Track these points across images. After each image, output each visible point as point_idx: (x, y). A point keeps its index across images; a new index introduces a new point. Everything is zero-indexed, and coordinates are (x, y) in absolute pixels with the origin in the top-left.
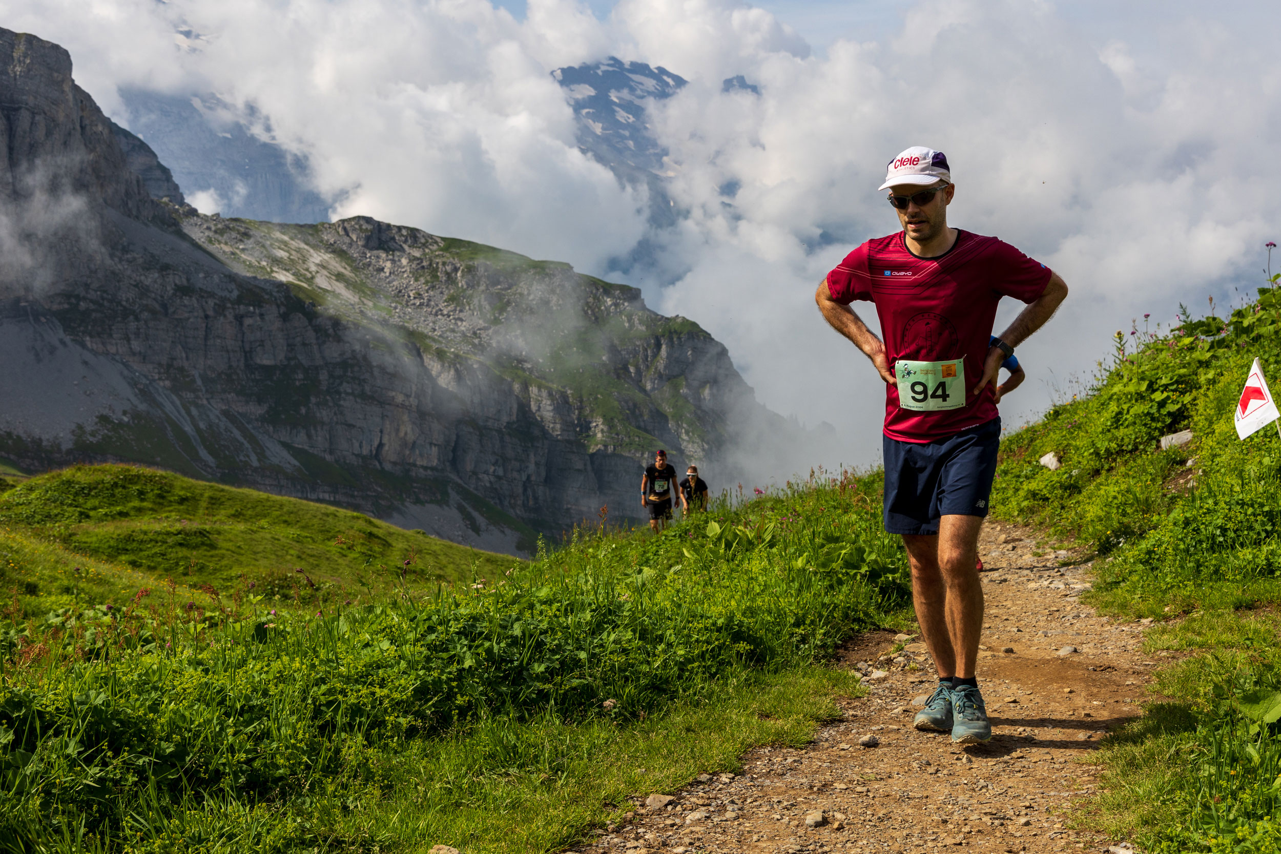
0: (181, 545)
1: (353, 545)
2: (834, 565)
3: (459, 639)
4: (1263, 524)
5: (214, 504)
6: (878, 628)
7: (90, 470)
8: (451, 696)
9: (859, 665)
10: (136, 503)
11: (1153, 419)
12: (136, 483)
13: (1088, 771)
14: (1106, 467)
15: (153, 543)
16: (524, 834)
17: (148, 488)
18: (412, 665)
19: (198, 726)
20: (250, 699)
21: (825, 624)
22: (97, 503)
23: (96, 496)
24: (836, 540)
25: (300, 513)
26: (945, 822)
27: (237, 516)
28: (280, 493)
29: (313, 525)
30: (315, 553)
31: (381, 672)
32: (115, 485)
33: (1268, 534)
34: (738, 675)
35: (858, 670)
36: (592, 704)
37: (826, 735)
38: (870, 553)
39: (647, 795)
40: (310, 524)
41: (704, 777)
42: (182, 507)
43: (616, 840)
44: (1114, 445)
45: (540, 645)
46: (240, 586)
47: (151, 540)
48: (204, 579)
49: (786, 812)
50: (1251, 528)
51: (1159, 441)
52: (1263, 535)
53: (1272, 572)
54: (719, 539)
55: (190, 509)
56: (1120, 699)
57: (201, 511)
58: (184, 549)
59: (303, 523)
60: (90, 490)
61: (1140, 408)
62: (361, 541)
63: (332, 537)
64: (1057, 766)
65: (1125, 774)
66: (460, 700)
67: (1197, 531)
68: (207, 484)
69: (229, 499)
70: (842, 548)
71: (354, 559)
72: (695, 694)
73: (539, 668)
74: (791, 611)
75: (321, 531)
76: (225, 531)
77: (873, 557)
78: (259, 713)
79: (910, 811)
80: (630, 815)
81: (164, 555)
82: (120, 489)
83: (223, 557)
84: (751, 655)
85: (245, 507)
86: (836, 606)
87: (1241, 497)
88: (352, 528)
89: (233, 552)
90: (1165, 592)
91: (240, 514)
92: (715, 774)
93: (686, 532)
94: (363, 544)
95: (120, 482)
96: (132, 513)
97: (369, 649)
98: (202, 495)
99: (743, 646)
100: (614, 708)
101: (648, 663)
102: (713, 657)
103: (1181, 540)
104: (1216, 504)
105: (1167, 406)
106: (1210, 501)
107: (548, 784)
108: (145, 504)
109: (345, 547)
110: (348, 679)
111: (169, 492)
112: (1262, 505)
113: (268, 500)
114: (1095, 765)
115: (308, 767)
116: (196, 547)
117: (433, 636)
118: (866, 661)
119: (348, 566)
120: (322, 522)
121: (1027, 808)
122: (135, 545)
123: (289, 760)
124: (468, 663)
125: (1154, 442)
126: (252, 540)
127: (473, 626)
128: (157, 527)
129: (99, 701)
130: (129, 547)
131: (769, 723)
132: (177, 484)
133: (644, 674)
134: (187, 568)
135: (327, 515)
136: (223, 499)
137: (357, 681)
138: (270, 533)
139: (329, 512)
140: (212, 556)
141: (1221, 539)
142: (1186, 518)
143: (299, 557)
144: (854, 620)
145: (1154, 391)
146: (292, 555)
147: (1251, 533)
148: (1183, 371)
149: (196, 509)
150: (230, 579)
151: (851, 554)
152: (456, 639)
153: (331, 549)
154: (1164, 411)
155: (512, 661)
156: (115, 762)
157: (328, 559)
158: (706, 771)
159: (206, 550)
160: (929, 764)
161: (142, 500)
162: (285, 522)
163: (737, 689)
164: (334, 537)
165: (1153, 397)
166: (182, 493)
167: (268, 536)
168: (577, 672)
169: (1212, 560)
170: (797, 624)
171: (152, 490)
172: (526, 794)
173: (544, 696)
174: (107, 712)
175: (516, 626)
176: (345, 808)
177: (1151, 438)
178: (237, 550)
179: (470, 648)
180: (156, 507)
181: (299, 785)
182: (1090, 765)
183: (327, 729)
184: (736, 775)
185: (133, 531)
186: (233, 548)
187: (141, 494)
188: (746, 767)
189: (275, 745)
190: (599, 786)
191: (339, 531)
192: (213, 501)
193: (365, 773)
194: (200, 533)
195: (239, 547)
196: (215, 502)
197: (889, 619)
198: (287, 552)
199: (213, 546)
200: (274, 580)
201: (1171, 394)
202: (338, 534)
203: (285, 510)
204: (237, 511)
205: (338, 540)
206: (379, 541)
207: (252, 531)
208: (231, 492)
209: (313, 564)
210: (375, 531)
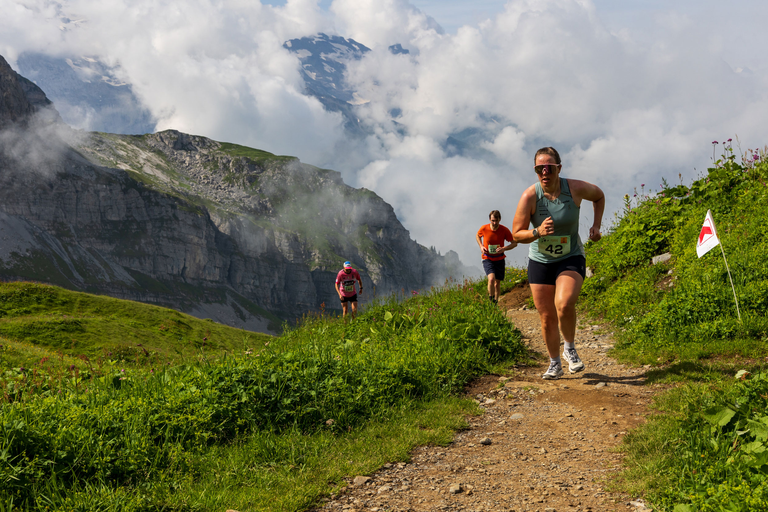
0: (63, 330)
1: (168, 329)
2: (462, 336)
3: (239, 385)
4: (715, 308)
6: (488, 374)
7: (7, 285)
8: (234, 419)
9: (478, 396)
10: (36, 305)
11: (648, 247)
12: (35, 293)
13: (616, 457)
14: (621, 275)
15: (46, 329)
16: (281, 502)
17: (43, 296)
18: (210, 401)
19: (81, 441)
20: (112, 424)
21: (458, 372)
22: (11, 306)
23: (11, 301)
24: (463, 321)
25: (136, 309)
26: (532, 489)
27: (97, 312)
28: (123, 298)
29: (144, 317)
30: (145, 333)
31: (191, 405)
32: (22, 294)
33: (718, 314)
34: (406, 403)
35: (478, 399)
36: (319, 423)
37: (460, 438)
38: (483, 328)
39: (354, 476)
40: (142, 316)
41: (388, 465)
42: (63, 307)
43: (336, 504)
44: (625, 262)
45: (287, 387)
46: (100, 355)
47: (45, 328)
48: (78, 350)
49: (437, 485)
50: (707, 310)
51: (651, 260)
52: (715, 314)
53: (720, 336)
54: (392, 322)
55: (69, 308)
56: (633, 413)
57: (75, 310)
58: (65, 333)
59: (138, 315)
60: (7, 298)
61: (639, 240)
62: (174, 326)
64: (597, 454)
65: (638, 458)
66: (240, 422)
67: (676, 312)
68: (79, 293)
69: (92, 302)
70: (466, 326)
71: (170, 337)
72: (381, 415)
73: (287, 401)
74: (437, 364)
75: (149, 321)
76: (90, 321)
77: (485, 331)
78: (118, 432)
79: (511, 483)
80: (344, 489)
81: (53, 336)
82: (25, 297)
83: (89, 337)
84: (414, 391)
85: (102, 306)
86: (464, 361)
87: (701, 292)
88: (168, 318)
89: (96, 334)
90: (657, 349)
91: (99, 311)
92: (394, 463)
93: (371, 318)
94: (174, 328)
95: (25, 293)
96: (33, 311)
97: (184, 392)
98: (76, 300)
99: (409, 386)
100: (333, 424)
101: (353, 397)
102: (391, 392)
103: (667, 318)
104: (687, 296)
105: (656, 238)
106: (683, 295)
107: (294, 471)
108: (41, 306)
109: (164, 330)
110: (171, 410)
111: (55, 298)
112: (713, 297)
113: (116, 302)
114: (620, 453)
115: (148, 464)
116: (73, 331)
117: (223, 383)
118: (482, 393)
119: (166, 341)
120: (149, 315)
121: (581, 479)
122: (35, 330)
123: (136, 460)
124: (244, 399)
125: (648, 260)
126: (107, 326)
127: (247, 377)
128: (48, 319)
129: (20, 427)
130: (32, 333)
131: (426, 432)
132: (61, 293)
133: (350, 404)
134: (67, 344)
135: (153, 311)
136: (89, 302)
137: (177, 412)
138: (118, 322)
139: (153, 309)
140: (82, 337)
141: (690, 317)
142: (670, 305)
143: (135, 336)
144: (475, 369)
145: (648, 230)
146: (131, 335)
147: (707, 314)
148: (665, 218)
149: (72, 308)
150: (94, 350)
151: (472, 329)
152: (237, 385)
153: (155, 331)
154: (654, 242)
155: (270, 398)
156: (30, 464)
157: (153, 337)
158: (389, 461)
159: (79, 333)
160: (521, 454)
161: (39, 303)
162: (127, 315)
163: (406, 411)
164: (157, 324)
165: (647, 233)
166: (63, 299)
167: (117, 324)
168: (310, 403)
169: (685, 329)
170: (441, 372)
171: (45, 297)
172: (281, 478)
173: (290, 418)
174: (24, 433)
175: (273, 376)
176: (172, 489)
177: (647, 258)
178: (98, 333)
179: (245, 390)
180: (48, 307)
181: (143, 475)
182: (617, 453)
183: (159, 440)
184: (407, 463)
185: (34, 323)
186: (95, 332)
187: (38, 300)
188: (413, 459)
189: (128, 451)
190: (325, 472)
191: (160, 320)
193: (183, 467)
194: (75, 323)
195: (99, 331)
196: (84, 304)
197: (495, 368)
198: (128, 333)
199: (83, 331)
200: (121, 351)
201: (658, 231)
202: (159, 322)
203: (127, 308)
204: (97, 309)
205: (160, 326)
206: (185, 326)
207: (107, 321)
208: (93, 298)
209: (144, 340)
210: (182, 320)
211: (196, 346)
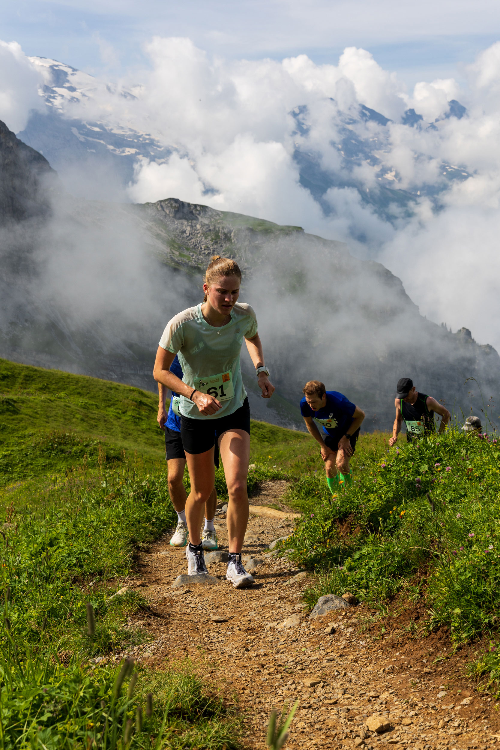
1: (126, 411)
5: (28, 380)
25: (91, 387)
27: (44, 389)
29: (99, 396)
30: (96, 416)
40: (97, 395)
42: (3, 382)
48: (4, 437)
55: (9, 384)
57: (17, 386)
59: (92, 394)
62: (133, 407)
63: (112, 405)
69: (39, 377)
71: (126, 421)
75: (104, 400)
76: (29, 401)
83: (21, 420)
85: (51, 382)
88: (128, 398)
89: (31, 416)
91: (46, 387)
94: (134, 410)
98: (19, 374)
109: (120, 412)
113: (68, 378)
119: (120, 426)
120: (106, 394)
126: (49, 407)
132: (3, 365)
135: (111, 389)
136: (35, 377)
138: (65, 402)
139: (112, 386)
140: (13, 420)
143: (82, 420)
146: (77, 418)
149: (13, 384)
150: (24, 437)
153: (110, 413)
157: (105, 421)
159: (10, 415)
162: (79, 393)
164: (114, 405)
166: (5, 372)
178: (34, 415)
186: (31, 414)
191: (118, 400)
192: (28, 378)
194: (7, 402)
195: (36, 413)
196: (29, 379)
198: (74, 415)
199: (16, 412)
200: (54, 439)
202: (117, 403)
203: (79, 385)
204: (44, 385)
205: (116, 406)
206: (147, 407)
207: (50, 400)
208: (41, 372)
209: (92, 424)
210: (144, 400)
211: (157, 432)
